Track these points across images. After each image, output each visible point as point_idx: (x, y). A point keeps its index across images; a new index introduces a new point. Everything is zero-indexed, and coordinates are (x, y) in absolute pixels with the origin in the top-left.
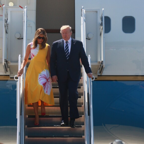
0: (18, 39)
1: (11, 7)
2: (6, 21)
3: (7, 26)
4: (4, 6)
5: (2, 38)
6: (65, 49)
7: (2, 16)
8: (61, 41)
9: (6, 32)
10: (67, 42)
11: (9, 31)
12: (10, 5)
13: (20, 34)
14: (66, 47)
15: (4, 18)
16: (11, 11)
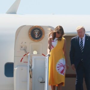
0: (41, 82)
1: (35, 55)
2: (31, 67)
3: (31, 71)
4: (29, 54)
5: (27, 81)
6: (80, 44)
7: (27, 62)
8: (77, 38)
9: (31, 77)
10: (82, 39)
11: (33, 76)
12: (34, 53)
13: (43, 79)
14: (81, 42)
15: (29, 64)
16: (35, 59)
